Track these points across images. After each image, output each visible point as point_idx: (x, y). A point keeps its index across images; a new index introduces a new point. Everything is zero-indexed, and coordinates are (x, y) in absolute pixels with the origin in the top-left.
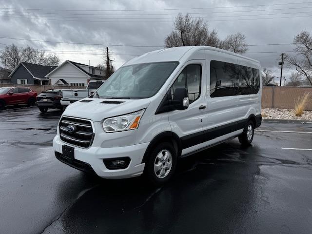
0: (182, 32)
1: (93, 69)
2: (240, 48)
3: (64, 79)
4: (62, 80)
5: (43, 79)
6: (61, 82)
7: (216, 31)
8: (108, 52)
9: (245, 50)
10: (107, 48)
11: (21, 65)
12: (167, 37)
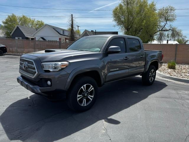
0: (128, 4)
1: (64, 30)
2: (170, 18)
3: (44, 37)
4: (42, 38)
5: (32, 37)
6: (42, 40)
7: (155, 3)
8: (72, 18)
9: (174, 19)
10: (72, 15)
11: (18, 27)
12: (115, 8)
